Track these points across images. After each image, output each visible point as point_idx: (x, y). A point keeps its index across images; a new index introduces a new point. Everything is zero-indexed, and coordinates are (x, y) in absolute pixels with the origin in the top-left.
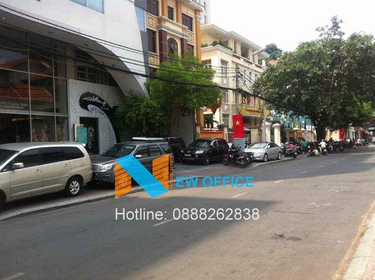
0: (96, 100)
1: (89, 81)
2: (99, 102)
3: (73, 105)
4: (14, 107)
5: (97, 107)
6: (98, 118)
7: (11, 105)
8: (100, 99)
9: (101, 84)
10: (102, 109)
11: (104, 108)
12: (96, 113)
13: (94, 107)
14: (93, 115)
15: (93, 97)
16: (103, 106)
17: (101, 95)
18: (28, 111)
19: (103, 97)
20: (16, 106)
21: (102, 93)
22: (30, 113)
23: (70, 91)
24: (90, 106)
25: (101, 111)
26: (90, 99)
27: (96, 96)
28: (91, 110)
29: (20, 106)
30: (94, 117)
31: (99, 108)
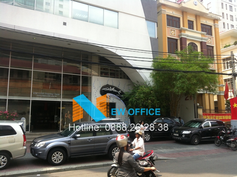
0: (113, 89)
1: (110, 77)
2: (116, 91)
3: (94, 94)
4: (50, 96)
5: (114, 95)
6: (116, 103)
7: (47, 95)
8: (116, 88)
9: (120, 78)
10: (118, 96)
11: (119, 95)
12: (113, 99)
13: (112, 95)
14: (111, 101)
15: (110, 88)
16: (118, 94)
17: (119, 86)
18: (60, 99)
19: (120, 88)
20: (52, 95)
21: (119, 85)
22: (61, 100)
23: (93, 84)
24: (108, 95)
25: (118, 97)
26: (107, 90)
27: (112, 87)
28: (109, 97)
29: (54, 95)
30: (112, 102)
31: (115, 96)
